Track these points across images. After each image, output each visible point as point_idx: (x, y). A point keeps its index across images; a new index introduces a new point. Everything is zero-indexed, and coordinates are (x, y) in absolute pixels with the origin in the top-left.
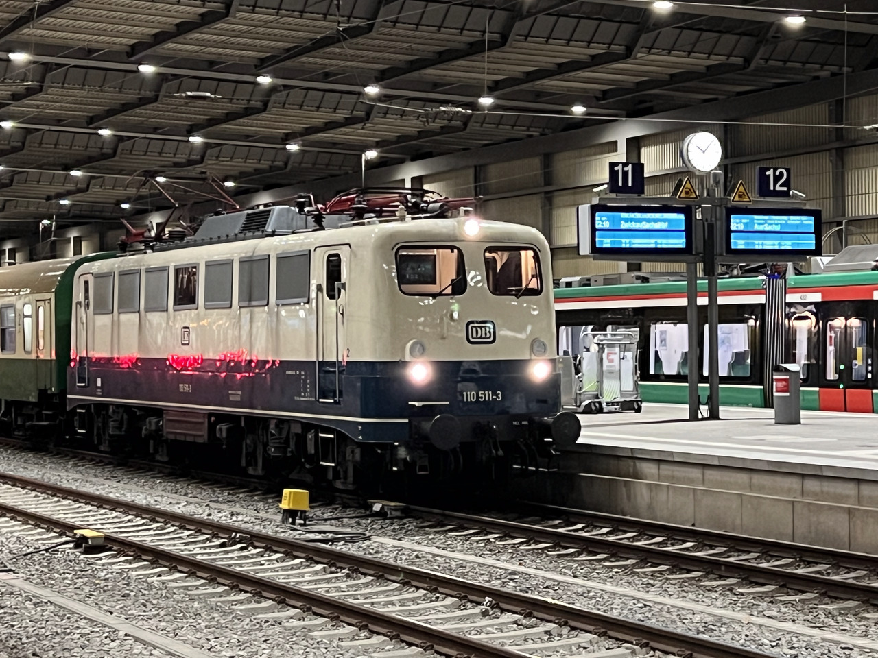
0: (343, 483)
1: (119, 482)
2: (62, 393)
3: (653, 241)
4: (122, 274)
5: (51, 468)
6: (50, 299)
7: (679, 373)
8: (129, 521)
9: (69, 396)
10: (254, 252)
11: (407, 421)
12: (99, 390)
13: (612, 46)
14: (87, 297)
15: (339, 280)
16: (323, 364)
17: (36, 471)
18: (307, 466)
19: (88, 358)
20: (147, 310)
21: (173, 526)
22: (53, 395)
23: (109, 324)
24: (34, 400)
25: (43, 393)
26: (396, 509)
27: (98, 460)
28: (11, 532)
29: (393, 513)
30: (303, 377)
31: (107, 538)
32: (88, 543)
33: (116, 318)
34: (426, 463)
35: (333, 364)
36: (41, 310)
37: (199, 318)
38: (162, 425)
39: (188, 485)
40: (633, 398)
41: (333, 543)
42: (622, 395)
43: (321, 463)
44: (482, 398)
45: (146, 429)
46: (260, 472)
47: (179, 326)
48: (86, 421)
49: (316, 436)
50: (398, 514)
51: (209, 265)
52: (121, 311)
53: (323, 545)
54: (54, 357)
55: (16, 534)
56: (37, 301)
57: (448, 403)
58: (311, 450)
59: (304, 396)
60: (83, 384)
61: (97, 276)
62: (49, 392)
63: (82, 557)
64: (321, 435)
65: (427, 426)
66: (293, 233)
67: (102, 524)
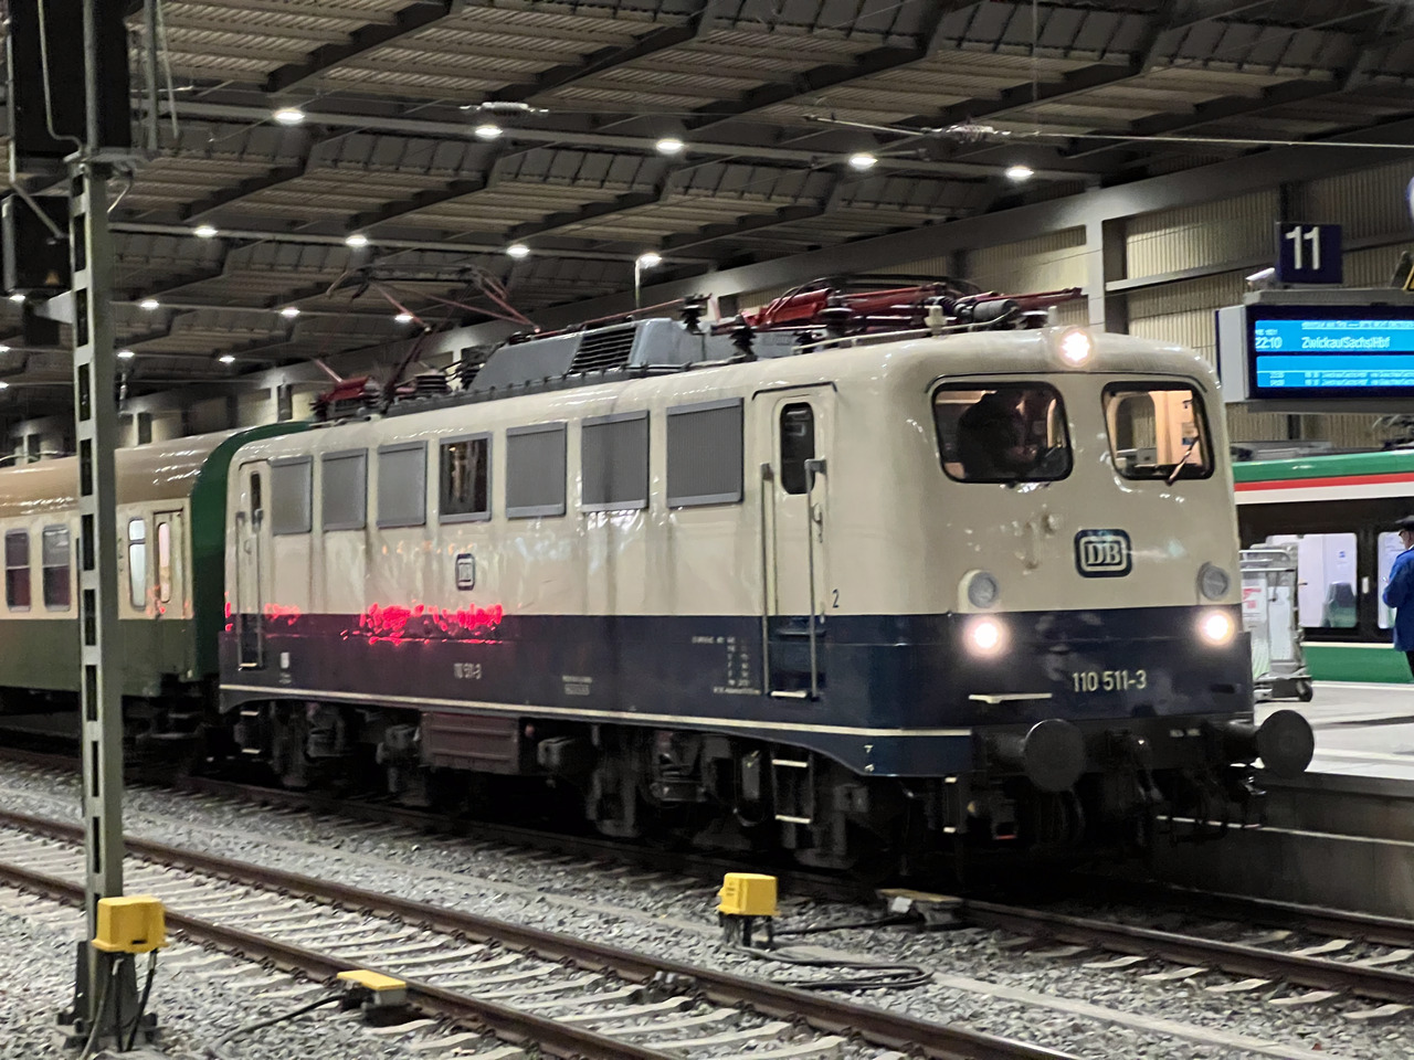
0: (821, 856)
1: (337, 847)
2: (209, 680)
3: (1363, 373)
4: (328, 459)
5: (195, 820)
6: (181, 510)
7: (1327, 622)
8: (410, 938)
9: (222, 686)
10: (612, 410)
11: (967, 733)
12: (287, 676)
13: (1108, 55)
14: (256, 502)
15: (813, 457)
16: (777, 621)
17: (172, 828)
18: (746, 824)
19: (263, 616)
20: (382, 526)
21: (509, 951)
22: (189, 684)
23: (305, 550)
24: (151, 694)
25: (169, 681)
26: (942, 909)
27: (276, 801)
28: (191, 970)
29: (937, 915)
30: (732, 649)
31: (412, 991)
32: (371, 1000)
33: (317, 543)
34: (1011, 819)
35: (803, 621)
36: (164, 530)
37: (493, 538)
38: (419, 741)
39: (476, 852)
40: (1295, 675)
41: (864, 990)
42: (1274, 670)
43: (778, 817)
44: (1108, 683)
45: (386, 748)
46: (628, 831)
47: (452, 551)
48: (258, 733)
49: (765, 764)
50: (946, 918)
51: (514, 437)
52: (326, 528)
53: (845, 996)
54: (190, 615)
55: (204, 975)
56: (155, 513)
57: (1048, 696)
58: (752, 790)
59: (735, 687)
60: (254, 665)
61: (278, 465)
62: (182, 679)
63: (368, 1032)
64: (776, 762)
65: (1016, 744)
66: (688, 368)
67: (359, 946)
